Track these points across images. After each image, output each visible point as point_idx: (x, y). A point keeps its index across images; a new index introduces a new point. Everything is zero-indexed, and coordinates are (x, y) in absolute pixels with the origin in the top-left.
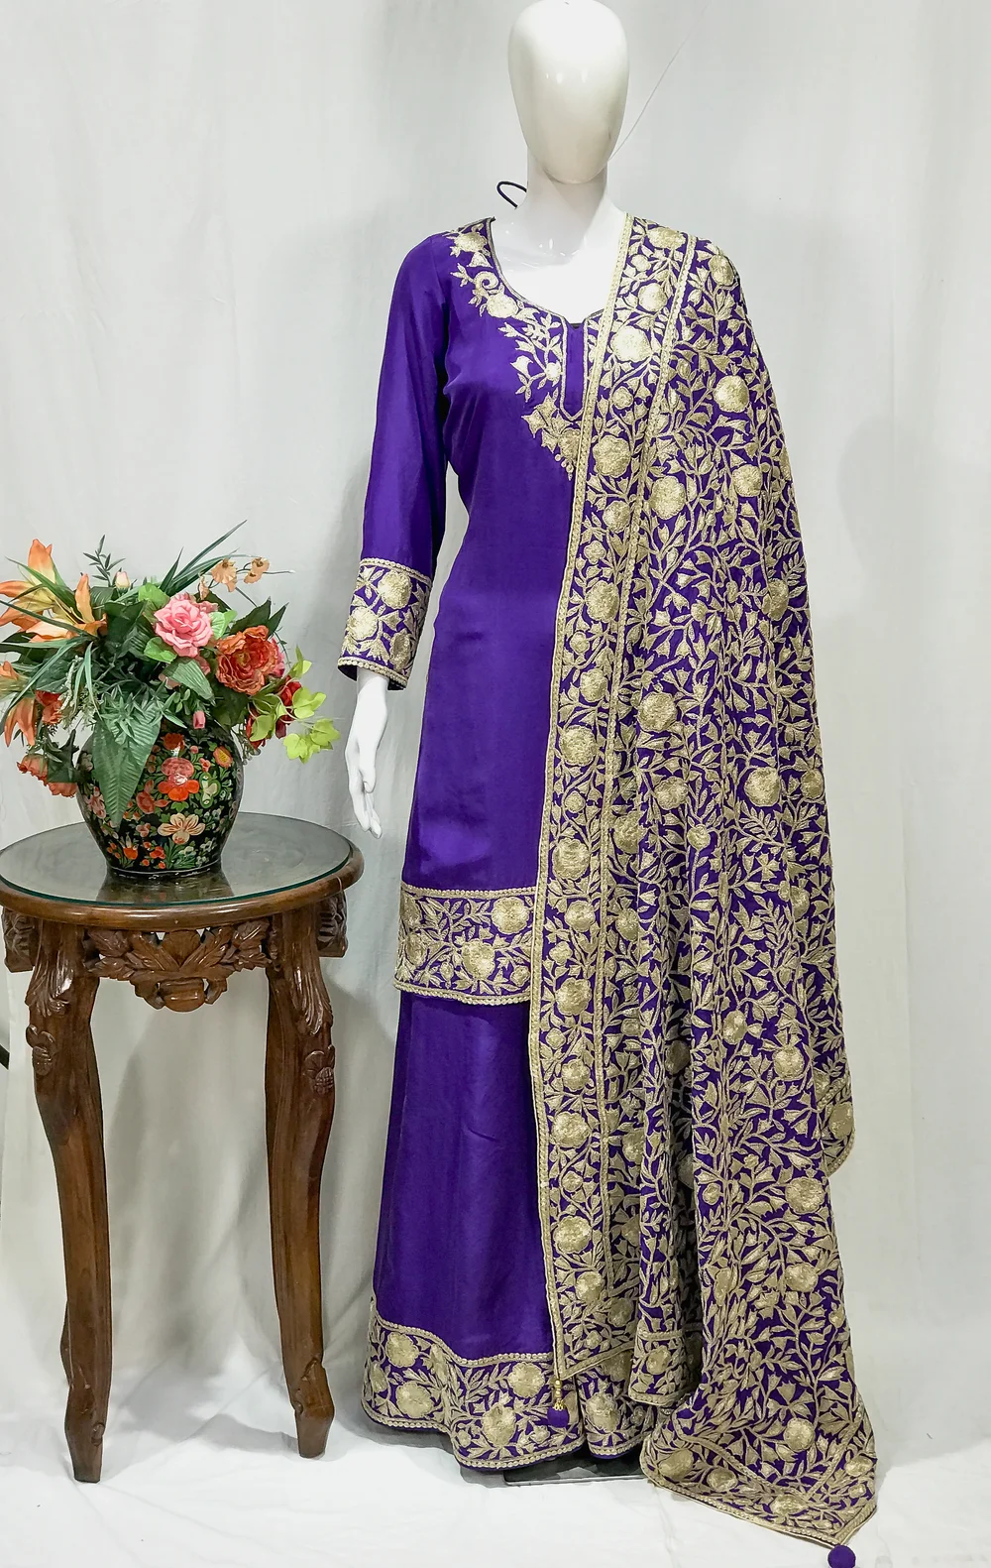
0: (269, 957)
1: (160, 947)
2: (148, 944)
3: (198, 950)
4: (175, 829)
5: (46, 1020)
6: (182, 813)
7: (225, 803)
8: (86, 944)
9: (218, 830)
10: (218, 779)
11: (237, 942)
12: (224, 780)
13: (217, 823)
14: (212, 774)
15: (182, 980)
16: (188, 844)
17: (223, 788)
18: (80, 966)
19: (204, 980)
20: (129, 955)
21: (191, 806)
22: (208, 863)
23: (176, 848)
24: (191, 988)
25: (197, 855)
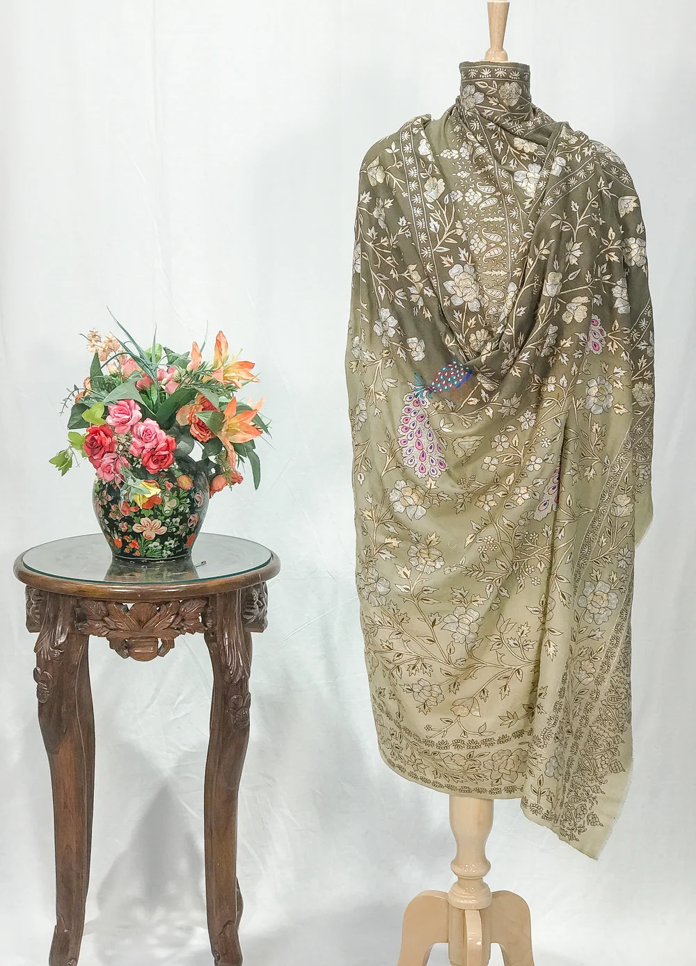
0: (207, 627)
1: (128, 614)
2: (120, 612)
3: (155, 618)
4: (145, 529)
5: (47, 662)
6: (149, 517)
7: (183, 514)
8: (78, 610)
9: (178, 533)
10: (178, 497)
11: (183, 614)
12: (184, 498)
13: (177, 528)
14: (173, 493)
15: (142, 638)
16: (154, 541)
17: (181, 504)
18: (72, 625)
19: (159, 640)
20: (106, 619)
21: (155, 513)
22: (173, 556)
23: (146, 542)
24: (148, 644)
25: (162, 549)
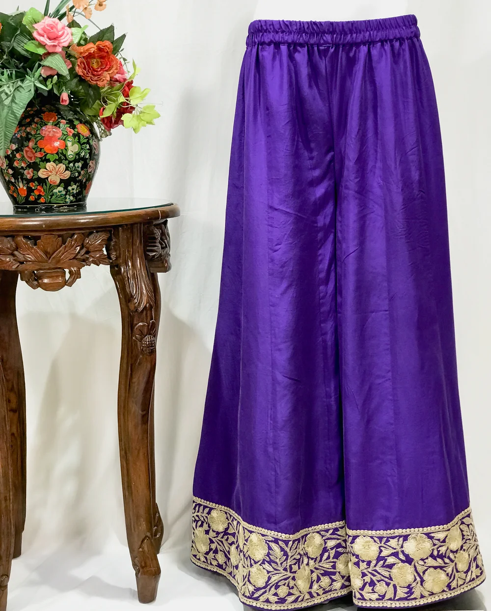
0: (110, 258)
1: (35, 246)
2: (27, 244)
3: (61, 248)
4: (50, 174)
6: (54, 162)
7: (84, 159)
9: (80, 178)
10: (79, 142)
11: (88, 245)
12: (84, 143)
13: (79, 173)
14: (75, 138)
15: (49, 269)
16: (59, 186)
17: (82, 149)
19: (67, 271)
20: (16, 253)
21: (60, 158)
22: (74, 202)
23: (51, 188)
24: (56, 274)
25: (66, 194)
